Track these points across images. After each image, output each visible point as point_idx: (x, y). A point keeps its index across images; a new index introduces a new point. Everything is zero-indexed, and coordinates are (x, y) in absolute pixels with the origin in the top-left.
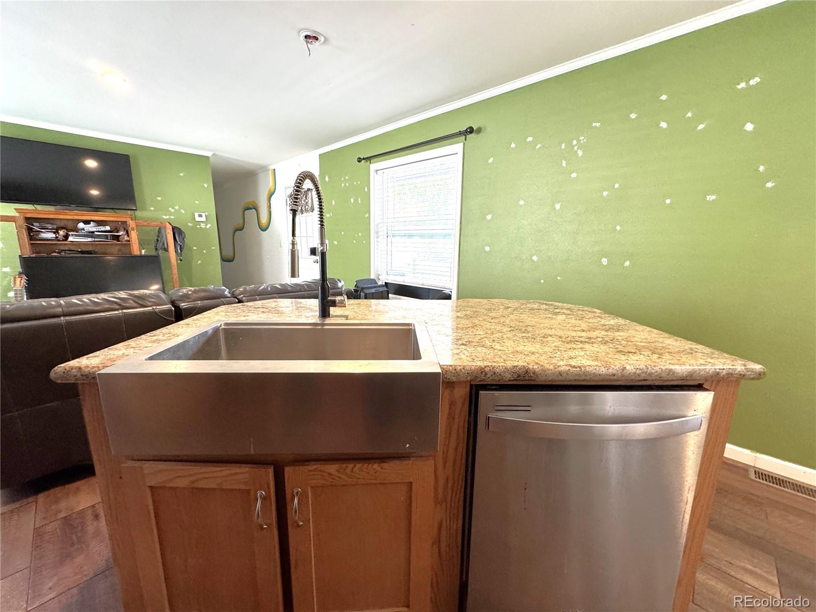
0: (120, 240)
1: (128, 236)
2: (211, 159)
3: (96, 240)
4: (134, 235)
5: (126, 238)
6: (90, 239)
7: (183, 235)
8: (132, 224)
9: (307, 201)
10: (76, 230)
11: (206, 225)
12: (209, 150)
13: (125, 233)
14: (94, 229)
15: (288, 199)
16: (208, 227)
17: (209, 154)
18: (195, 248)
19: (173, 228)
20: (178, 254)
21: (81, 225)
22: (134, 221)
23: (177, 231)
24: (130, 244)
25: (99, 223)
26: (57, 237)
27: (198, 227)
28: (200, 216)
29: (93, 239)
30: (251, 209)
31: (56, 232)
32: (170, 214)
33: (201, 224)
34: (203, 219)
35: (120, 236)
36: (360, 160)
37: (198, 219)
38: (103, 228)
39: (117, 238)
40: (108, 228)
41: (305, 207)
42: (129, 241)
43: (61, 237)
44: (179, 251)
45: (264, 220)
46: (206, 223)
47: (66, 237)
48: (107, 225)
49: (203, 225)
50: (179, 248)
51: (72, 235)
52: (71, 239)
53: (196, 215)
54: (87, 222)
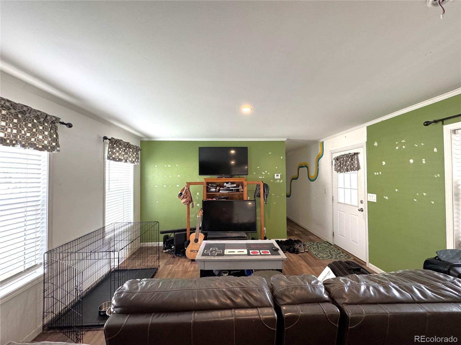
0: (240, 191)
1: (243, 189)
2: (285, 142)
3: (230, 192)
4: (245, 189)
5: (242, 190)
6: (227, 192)
7: (268, 188)
8: (245, 183)
9: (352, 162)
10: (223, 187)
11: (280, 181)
12: (285, 137)
13: (242, 187)
14: (230, 186)
15: (334, 161)
16: (281, 182)
17: (285, 140)
18: (273, 195)
19: (264, 185)
20: (265, 200)
21: (225, 184)
22: (246, 181)
23: (266, 186)
24: (243, 194)
25: (233, 183)
26: (216, 190)
27: (276, 182)
28: (277, 176)
29: (229, 192)
30: (303, 167)
31: (216, 188)
32: (262, 175)
33: (278, 180)
34: (279, 177)
35: (239, 189)
36: (427, 124)
37: (276, 177)
38: (233, 186)
39: (238, 190)
40: (235, 185)
41: (351, 167)
42: (243, 192)
43: (217, 190)
44: (266, 198)
45: (313, 174)
46: (280, 180)
47: (219, 190)
48: (235, 184)
49: (278, 181)
50: (265, 197)
51: (222, 190)
52: (221, 192)
53: (276, 175)
54: (227, 183)
